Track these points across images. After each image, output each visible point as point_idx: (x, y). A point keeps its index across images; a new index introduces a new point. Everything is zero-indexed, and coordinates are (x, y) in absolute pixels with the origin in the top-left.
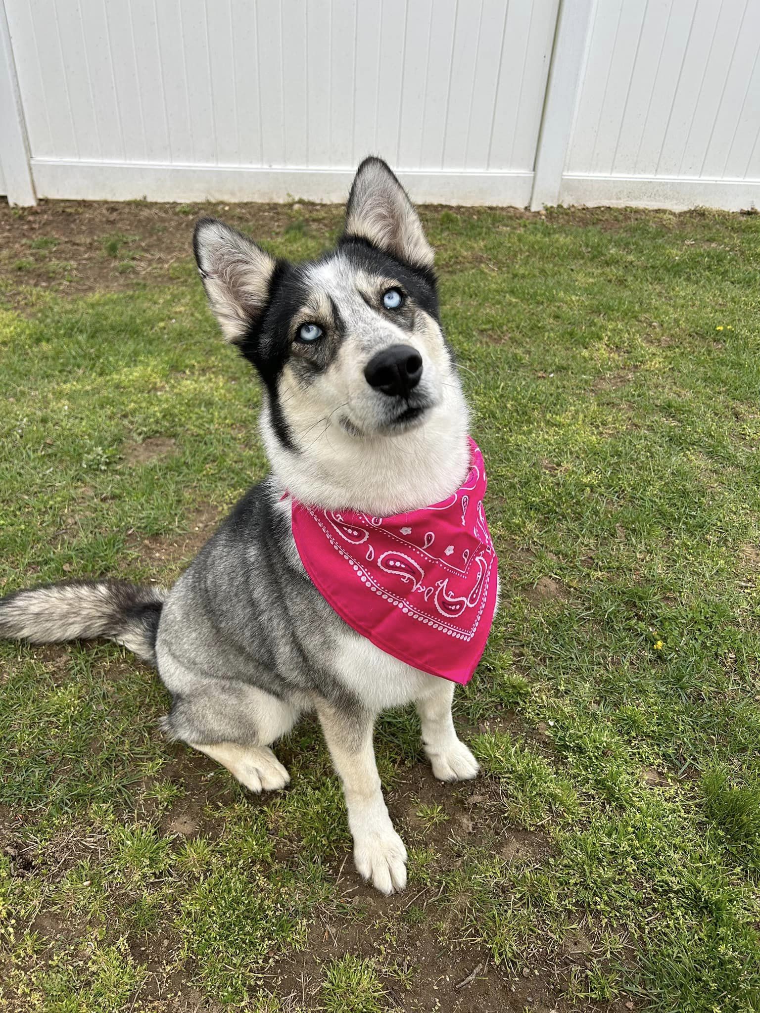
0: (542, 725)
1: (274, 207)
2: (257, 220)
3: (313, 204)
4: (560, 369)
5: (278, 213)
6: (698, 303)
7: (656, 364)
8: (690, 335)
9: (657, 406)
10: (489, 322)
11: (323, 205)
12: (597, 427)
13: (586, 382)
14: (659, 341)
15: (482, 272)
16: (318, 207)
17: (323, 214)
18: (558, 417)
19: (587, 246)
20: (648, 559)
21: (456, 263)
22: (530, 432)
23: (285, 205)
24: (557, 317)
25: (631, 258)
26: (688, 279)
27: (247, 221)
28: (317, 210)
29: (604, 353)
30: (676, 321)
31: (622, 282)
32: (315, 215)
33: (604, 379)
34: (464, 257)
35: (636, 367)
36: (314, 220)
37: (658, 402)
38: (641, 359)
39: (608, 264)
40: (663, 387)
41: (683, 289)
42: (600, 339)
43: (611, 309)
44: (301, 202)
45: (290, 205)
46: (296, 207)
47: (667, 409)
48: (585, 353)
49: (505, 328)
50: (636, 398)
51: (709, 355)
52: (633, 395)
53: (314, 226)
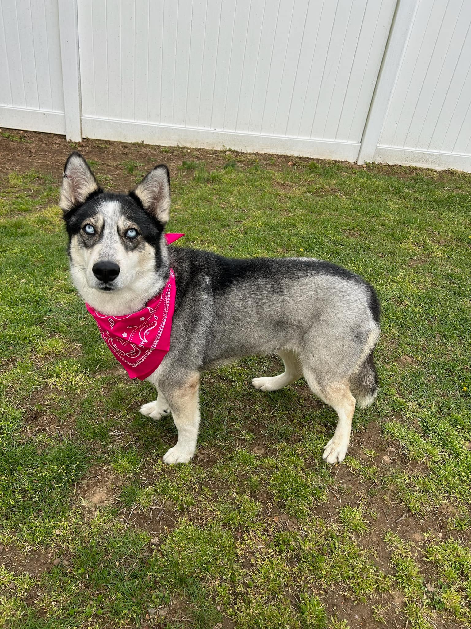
0: (416, 420)
1: (215, 152)
2: (207, 159)
3: (237, 152)
4: (390, 253)
5: (218, 156)
6: (456, 223)
7: (440, 254)
8: (455, 240)
9: (444, 276)
10: (348, 225)
11: (242, 153)
12: (416, 284)
13: (405, 261)
14: (439, 242)
15: (337, 197)
16: (240, 154)
17: (242, 158)
18: (395, 278)
19: (392, 187)
20: (453, 350)
21: (321, 191)
22: (383, 285)
23: (221, 152)
24: (383, 225)
25: (417, 195)
26: (448, 209)
27: (201, 159)
28: (240, 156)
29: (410, 246)
30: (446, 231)
31: (413, 208)
32: (238, 158)
33: (414, 260)
34: (326, 188)
35: (429, 255)
36: (238, 161)
37: (444, 274)
38: (431, 251)
39: (404, 198)
40: (446, 266)
41: (447, 215)
42: (408, 239)
43: (411, 222)
44: (230, 150)
45: (224, 152)
46: (228, 153)
47: (450, 277)
48: (402, 245)
49: (356, 229)
50: (433, 271)
51: (466, 251)
52: (431, 269)
53: (239, 164)
